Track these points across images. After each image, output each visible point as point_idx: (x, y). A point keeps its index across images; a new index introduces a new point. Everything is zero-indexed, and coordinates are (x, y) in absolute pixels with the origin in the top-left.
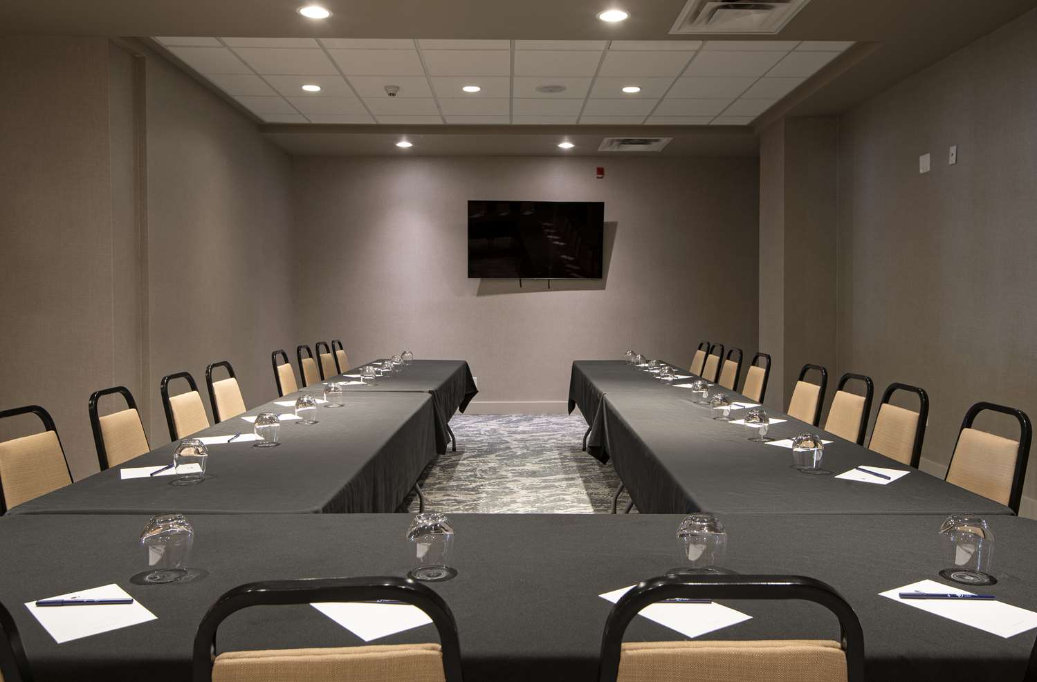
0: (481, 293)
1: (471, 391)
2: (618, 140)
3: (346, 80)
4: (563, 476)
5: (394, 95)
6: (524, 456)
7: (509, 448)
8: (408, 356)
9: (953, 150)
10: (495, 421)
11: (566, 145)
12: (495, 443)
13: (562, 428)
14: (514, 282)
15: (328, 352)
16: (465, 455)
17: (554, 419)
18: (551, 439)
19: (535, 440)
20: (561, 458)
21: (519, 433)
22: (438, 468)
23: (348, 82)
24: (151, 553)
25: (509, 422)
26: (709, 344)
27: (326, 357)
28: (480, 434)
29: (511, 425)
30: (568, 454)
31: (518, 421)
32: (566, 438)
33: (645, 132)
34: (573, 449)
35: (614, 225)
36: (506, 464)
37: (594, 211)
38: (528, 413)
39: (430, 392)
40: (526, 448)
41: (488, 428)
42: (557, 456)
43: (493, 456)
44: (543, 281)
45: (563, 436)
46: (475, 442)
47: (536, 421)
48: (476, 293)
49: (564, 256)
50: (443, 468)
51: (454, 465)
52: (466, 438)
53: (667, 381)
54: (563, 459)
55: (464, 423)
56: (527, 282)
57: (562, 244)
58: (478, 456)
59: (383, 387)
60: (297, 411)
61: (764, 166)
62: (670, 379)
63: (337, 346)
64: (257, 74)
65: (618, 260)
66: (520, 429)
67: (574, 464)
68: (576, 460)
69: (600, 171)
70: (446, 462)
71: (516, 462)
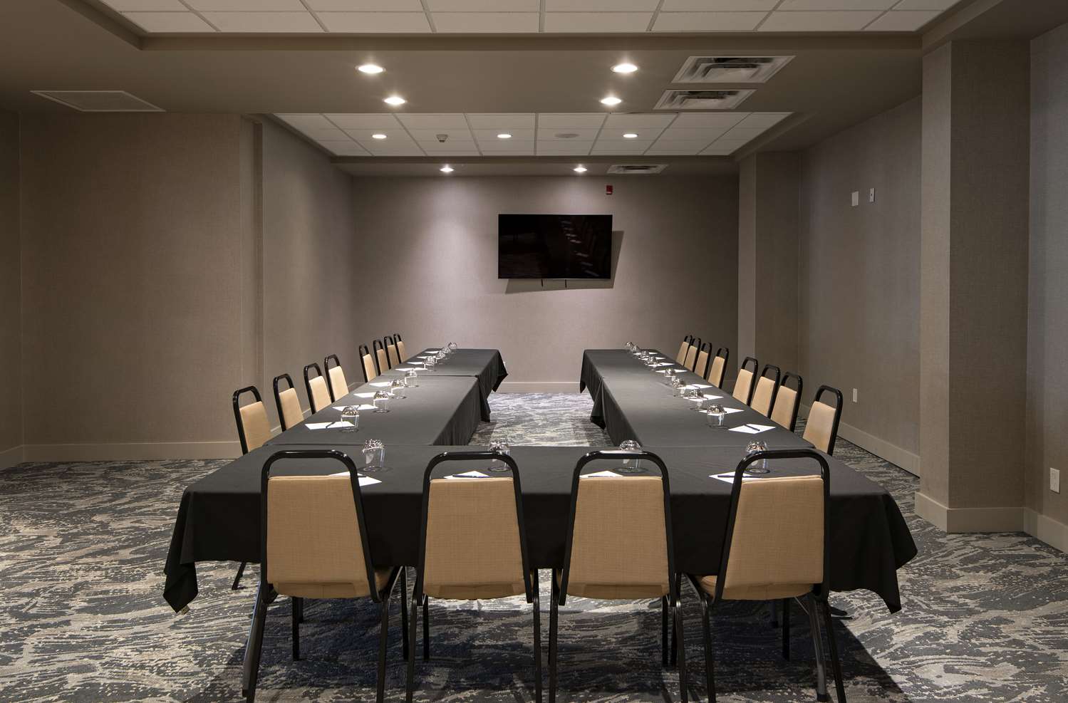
0: (508, 292)
1: (502, 374)
2: (623, 167)
3: (408, 132)
4: (575, 441)
5: (443, 141)
6: (544, 426)
7: (532, 420)
8: (453, 346)
9: (872, 191)
10: (520, 399)
11: (580, 169)
12: (522, 416)
13: (577, 405)
14: (537, 282)
15: (392, 344)
16: (497, 425)
17: (570, 397)
18: (566, 413)
19: (554, 414)
20: (574, 428)
21: (541, 408)
22: (477, 435)
23: (409, 134)
24: (367, 458)
25: (532, 400)
26: (691, 337)
27: (391, 347)
28: (508, 409)
29: (534, 402)
30: (579, 425)
31: (540, 398)
32: (579, 412)
33: (645, 161)
34: (584, 421)
35: (621, 233)
36: (530, 432)
37: (603, 223)
38: (548, 392)
39: (476, 376)
40: (547, 420)
41: (515, 405)
42: (571, 426)
43: (520, 426)
44: (561, 281)
45: (577, 410)
46: (505, 416)
47: (554, 398)
48: (505, 290)
49: (580, 254)
50: (481, 435)
51: (490, 432)
52: (497, 412)
53: (652, 367)
54: (576, 428)
55: (494, 400)
56: (547, 282)
57: (578, 242)
58: (508, 426)
59: (439, 373)
60: (392, 389)
61: (742, 189)
62: (655, 366)
63: (397, 339)
64: (340, 129)
65: (624, 263)
66: (542, 405)
67: (584, 432)
68: (585, 429)
69: (610, 189)
70: (483, 430)
71: (538, 430)
